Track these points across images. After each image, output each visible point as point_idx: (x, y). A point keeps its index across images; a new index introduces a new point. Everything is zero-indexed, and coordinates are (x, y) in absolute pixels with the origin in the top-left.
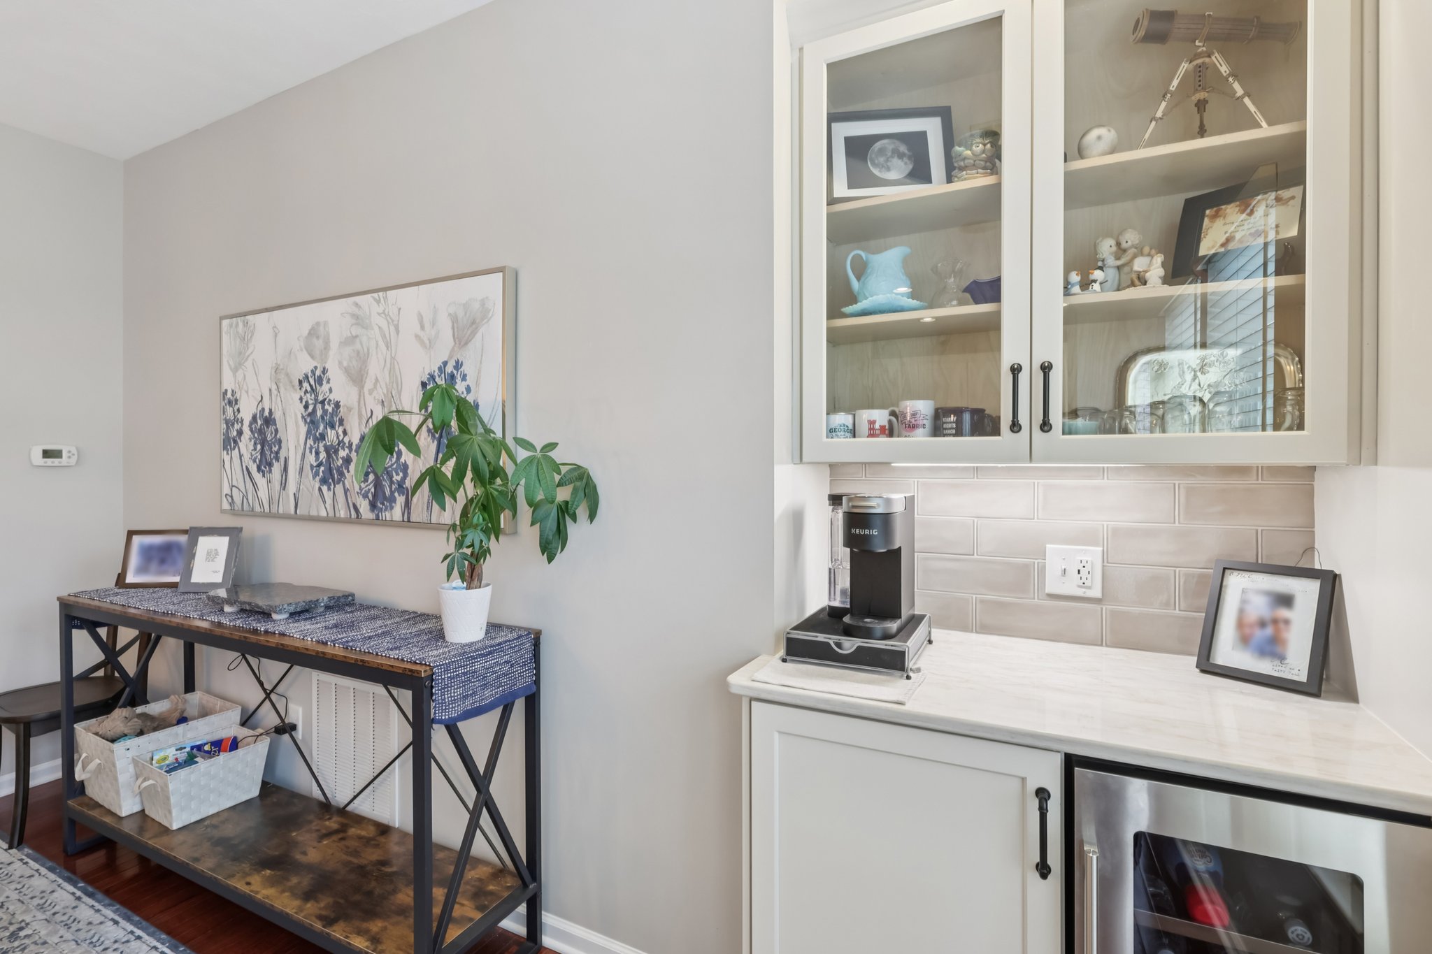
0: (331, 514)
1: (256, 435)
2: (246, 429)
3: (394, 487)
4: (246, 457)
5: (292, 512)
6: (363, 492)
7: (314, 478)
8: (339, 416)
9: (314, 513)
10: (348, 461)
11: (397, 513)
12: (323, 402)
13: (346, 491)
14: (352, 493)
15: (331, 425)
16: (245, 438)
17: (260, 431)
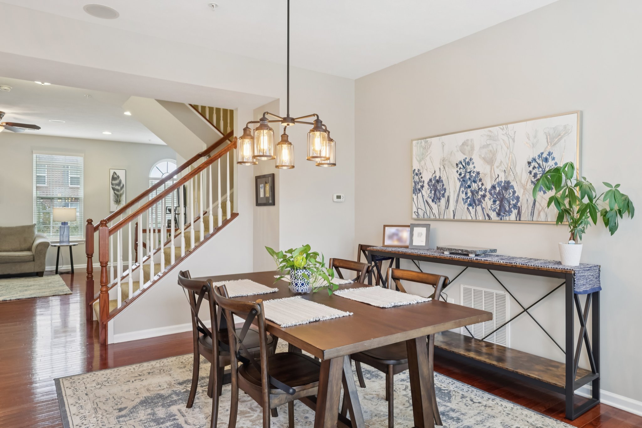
0: (474, 218)
1: (431, 187)
2: (426, 185)
3: (511, 206)
4: (426, 197)
5: (452, 218)
6: (493, 208)
7: (464, 203)
8: (479, 178)
9: (464, 218)
10: (484, 196)
11: (513, 216)
12: (470, 172)
13: (483, 209)
14: (486, 209)
15: (475, 182)
16: (425, 188)
17: (434, 185)
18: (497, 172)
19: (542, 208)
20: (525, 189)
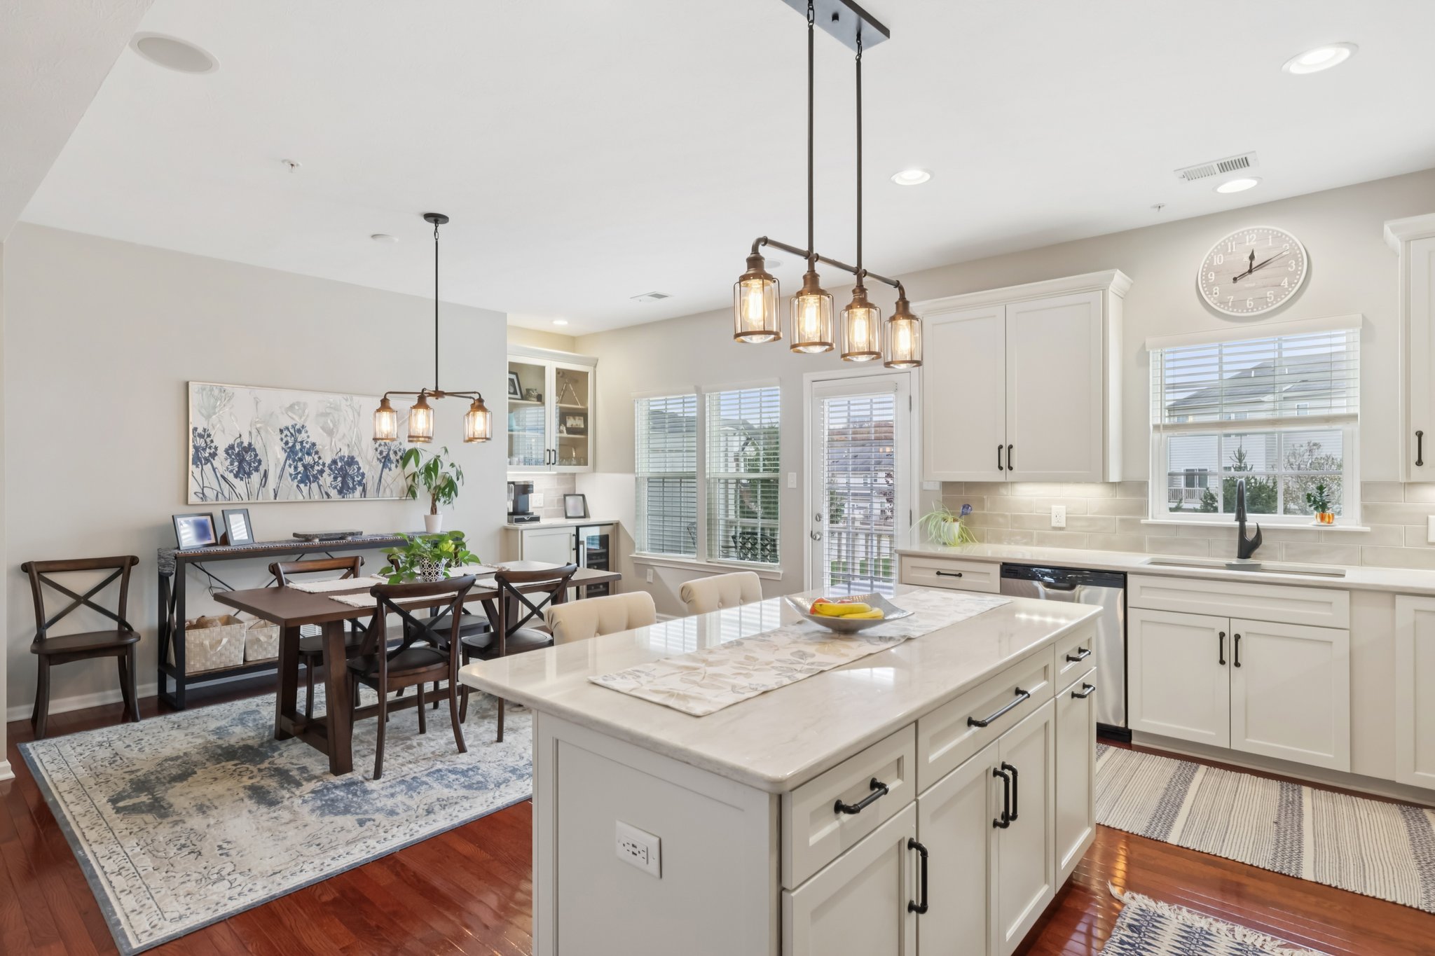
0: (307, 499)
1: (233, 457)
2: (221, 453)
3: (355, 483)
4: (221, 470)
5: (272, 499)
6: (333, 486)
7: (292, 480)
8: (315, 450)
9: (292, 499)
10: (322, 472)
11: (357, 494)
12: (302, 443)
13: (320, 486)
14: (325, 487)
15: (309, 454)
16: (219, 458)
17: (238, 454)
18: (339, 445)
19: (388, 485)
20: (371, 465)
